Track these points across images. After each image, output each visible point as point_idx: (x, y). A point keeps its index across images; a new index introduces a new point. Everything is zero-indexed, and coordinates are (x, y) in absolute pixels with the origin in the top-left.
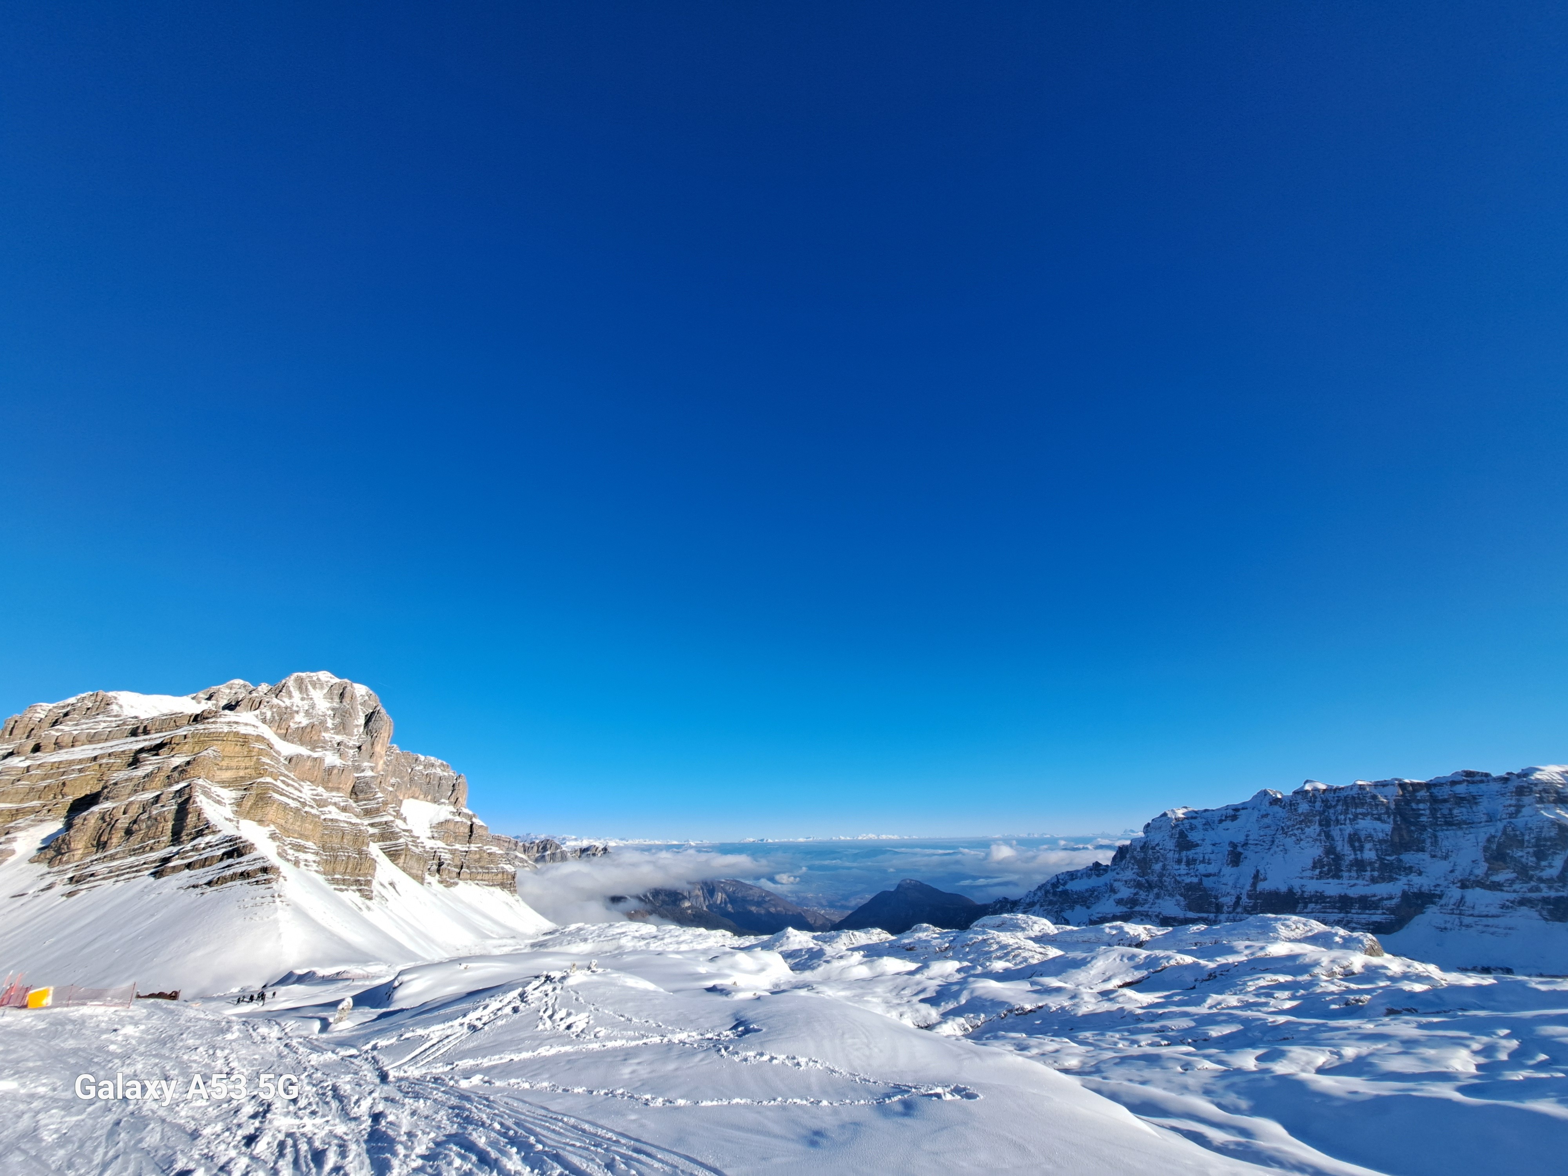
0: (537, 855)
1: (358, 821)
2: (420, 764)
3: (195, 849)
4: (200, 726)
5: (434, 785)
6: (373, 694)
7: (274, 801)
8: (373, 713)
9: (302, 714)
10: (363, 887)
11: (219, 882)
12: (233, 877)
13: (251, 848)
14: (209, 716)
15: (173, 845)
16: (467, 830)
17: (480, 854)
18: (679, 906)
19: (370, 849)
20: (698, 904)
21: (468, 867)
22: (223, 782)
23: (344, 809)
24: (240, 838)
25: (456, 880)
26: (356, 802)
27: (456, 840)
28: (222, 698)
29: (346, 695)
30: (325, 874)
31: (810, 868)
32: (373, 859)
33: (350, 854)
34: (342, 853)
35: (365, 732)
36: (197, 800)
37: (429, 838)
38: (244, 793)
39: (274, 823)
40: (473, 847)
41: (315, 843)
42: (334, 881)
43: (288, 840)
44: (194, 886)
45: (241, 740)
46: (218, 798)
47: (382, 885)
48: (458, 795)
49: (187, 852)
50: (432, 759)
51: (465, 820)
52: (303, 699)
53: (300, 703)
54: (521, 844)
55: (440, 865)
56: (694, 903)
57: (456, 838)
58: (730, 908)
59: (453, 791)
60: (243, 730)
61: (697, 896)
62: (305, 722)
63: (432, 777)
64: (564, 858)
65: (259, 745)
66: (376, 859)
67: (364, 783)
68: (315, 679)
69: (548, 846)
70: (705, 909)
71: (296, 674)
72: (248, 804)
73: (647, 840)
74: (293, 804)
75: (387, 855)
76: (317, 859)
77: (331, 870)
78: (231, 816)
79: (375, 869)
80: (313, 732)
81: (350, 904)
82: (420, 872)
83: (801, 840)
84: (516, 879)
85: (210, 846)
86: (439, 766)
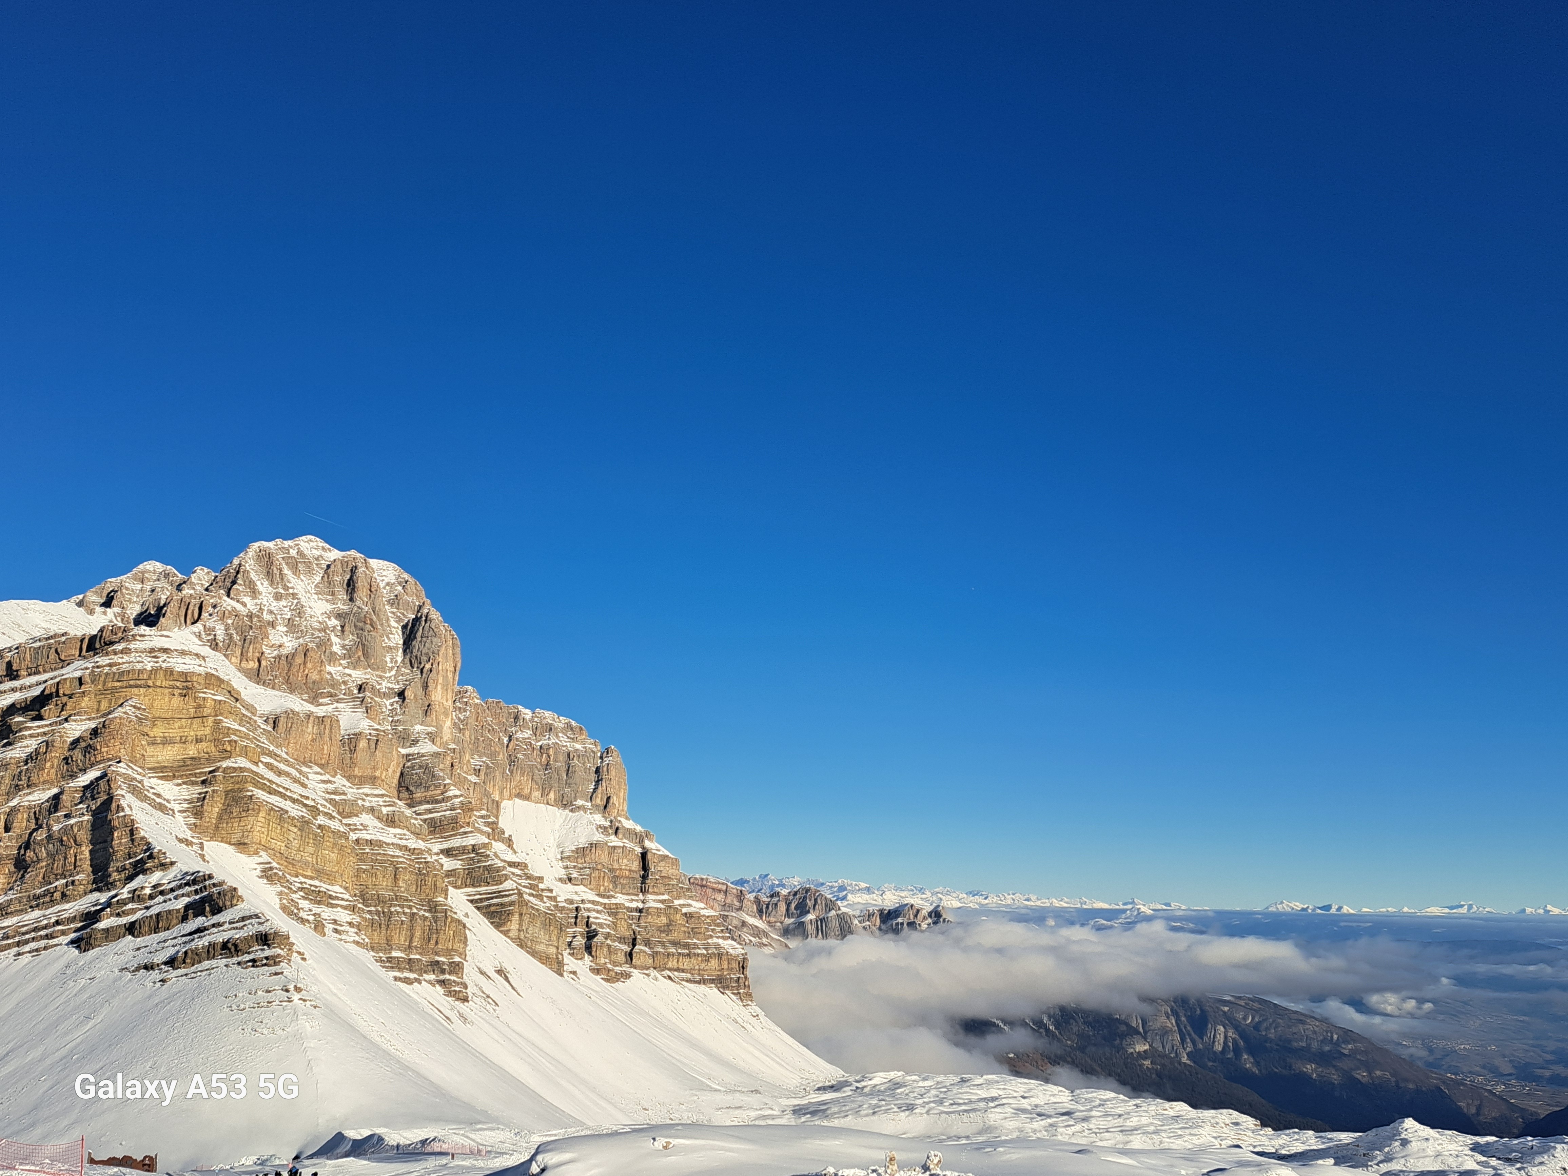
0: (789, 921)
1: (421, 845)
2: (524, 726)
3: (135, 897)
4: (103, 660)
5: (557, 770)
6: (411, 580)
7: (261, 804)
8: (417, 620)
9: (282, 629)
10: (447, 976)
11: (188, 961)
12: (211, 952)
13: (233, 897)
14: (114, 638)
15: (99, 890)
16: (636, 865)
17: (667, 916)
18: (1120, 1049)
19: (449, 901)
20: (1168, 1047)
21: (647, 943)
22: (163, 769)
23: (391, 821)
24: (210, 877)
25: (626, 968)
26: (410, 806)
27: (615, 886)
28: (130, 601)
29: (359, 584)
30: (373, 949)
31: (1460, 980)
32: (459, 921)
33: (415, 911)
34: (399, 909)
35: (407, 661)
36: (123, 803)
37: (561, 880)
38: (200, 789)
39: (266, 849)
40: (653, 901)
41: (346, 888)
42: (392, 964)
43: (296, 883)
44: (146, 967)
45: (178, 684)
46: (158, 800)
47: (482, 973)
48: (610, 791)
49: (124, 902)
50: (548, 716)
51: (629, 845)
52: (278, 597)
53: (275, 605)
54: (751, 897)
55: (591, 935)
56: (1157, 1045)
57: (615, 880)
58: (1247, 1061)
59: (598, 782)
60: (179, 664)
61: (1164, 1032)
62: (289, 644)
63: (551, 752)
64: (845, 929)
65: (212, 696)
66: (464, 920)
67: (421, 767)
68: (293, 552)
69: (810, 903)
70: (1185, 1059)
71: (256, 545)
72: (213, 809)
73: (1033, 898)
74: (295, 811)
75: (484, 914)
76: (356, 919)
77: (383, 941)
78: (188, 834)
79: (465, 942)
80: (309, 665)
81: (429, 1009)
82: (553, 950)
83: (1435, 911)
84: (748, 972)
85: (162, 893)
86: (564, 730)
